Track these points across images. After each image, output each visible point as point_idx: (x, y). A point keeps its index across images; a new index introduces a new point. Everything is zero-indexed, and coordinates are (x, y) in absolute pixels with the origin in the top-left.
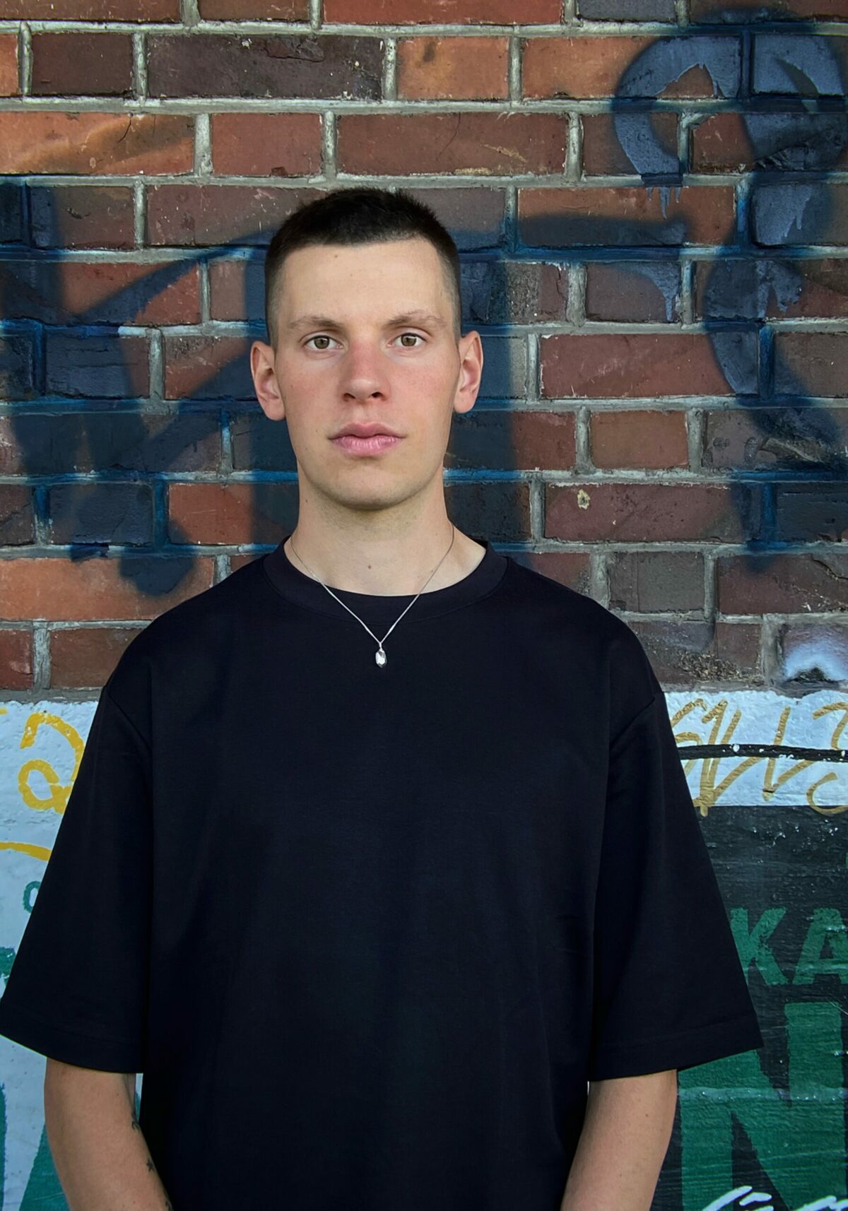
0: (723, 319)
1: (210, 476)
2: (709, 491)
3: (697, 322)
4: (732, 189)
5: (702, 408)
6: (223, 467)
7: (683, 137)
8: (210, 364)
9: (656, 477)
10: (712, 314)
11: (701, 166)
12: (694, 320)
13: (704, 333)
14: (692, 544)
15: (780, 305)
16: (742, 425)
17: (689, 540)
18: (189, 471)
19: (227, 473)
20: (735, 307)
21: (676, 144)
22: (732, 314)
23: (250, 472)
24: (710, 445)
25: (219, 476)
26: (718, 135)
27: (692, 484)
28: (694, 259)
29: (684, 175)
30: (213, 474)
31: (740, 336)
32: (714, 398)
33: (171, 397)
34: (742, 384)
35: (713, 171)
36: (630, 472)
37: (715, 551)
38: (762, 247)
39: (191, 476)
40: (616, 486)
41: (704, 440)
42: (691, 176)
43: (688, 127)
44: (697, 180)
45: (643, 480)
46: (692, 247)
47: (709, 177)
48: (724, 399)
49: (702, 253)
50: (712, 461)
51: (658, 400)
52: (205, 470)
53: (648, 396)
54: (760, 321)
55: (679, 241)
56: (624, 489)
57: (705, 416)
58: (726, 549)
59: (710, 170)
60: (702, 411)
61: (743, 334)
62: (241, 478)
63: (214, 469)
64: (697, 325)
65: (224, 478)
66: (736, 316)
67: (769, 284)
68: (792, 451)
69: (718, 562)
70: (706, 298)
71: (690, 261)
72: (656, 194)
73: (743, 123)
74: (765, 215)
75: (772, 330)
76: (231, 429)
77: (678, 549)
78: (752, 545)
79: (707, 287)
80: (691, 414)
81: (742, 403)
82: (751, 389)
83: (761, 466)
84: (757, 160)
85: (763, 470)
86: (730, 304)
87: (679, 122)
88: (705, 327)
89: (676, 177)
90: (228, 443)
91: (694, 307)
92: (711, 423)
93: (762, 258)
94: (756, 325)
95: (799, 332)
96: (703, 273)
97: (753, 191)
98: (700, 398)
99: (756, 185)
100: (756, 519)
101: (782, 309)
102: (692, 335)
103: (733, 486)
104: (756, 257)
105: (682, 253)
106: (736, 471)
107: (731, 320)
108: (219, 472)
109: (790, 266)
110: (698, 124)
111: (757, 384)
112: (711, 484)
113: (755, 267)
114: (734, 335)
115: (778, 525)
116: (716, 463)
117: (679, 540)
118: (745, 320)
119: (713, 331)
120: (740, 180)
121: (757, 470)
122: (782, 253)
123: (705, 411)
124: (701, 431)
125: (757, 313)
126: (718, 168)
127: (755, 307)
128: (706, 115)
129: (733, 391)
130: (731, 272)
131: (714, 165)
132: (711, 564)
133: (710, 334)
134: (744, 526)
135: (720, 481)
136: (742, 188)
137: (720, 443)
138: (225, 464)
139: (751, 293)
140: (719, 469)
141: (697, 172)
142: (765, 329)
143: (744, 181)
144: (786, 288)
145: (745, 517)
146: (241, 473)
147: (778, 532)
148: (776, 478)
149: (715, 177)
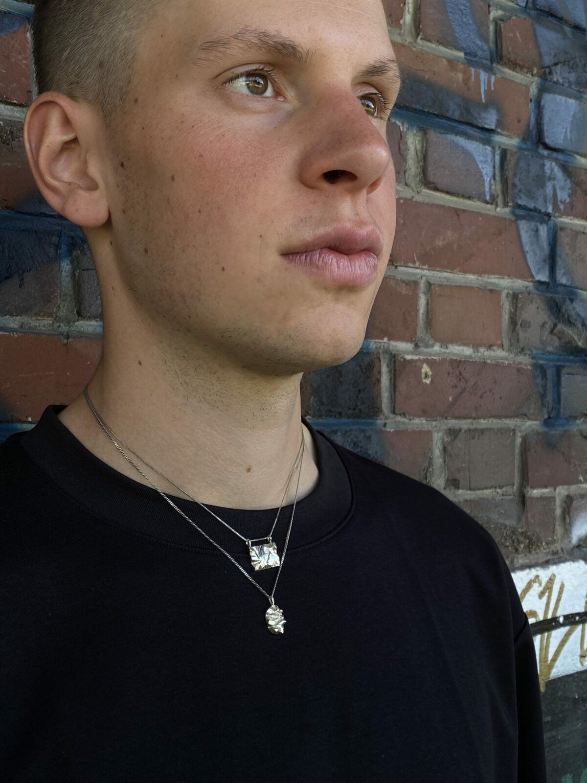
0: (525, 208)
1: (43, 324)
2: (518, 370)
3: (507, 206)
4: (527, 88)
5: (512, 290)
6: (63, 313)
7: (492, 28)
9: (479, 354)
10: (520, 202)
11: (509, 60)
12: (506, 204)
13: (513, 218)
14: (507, 421)
15: (559, 203)
16: (540, 309)
17: (506, 417)
19: (69, 322)
20: (533, 198)
21: (488, 32)
22: (531, 205)
24: (519, 326)
25: (57, 324)
26: (518, 35)
27: (506, 362)
28: (502, 147)
29: (494, 65)
30: (48, 321)
31: (536, 226)
32: (520, 281)
34: (539, 271)
35: (515, 68)
36: (461, 348)
37: (523, 428)
38: (547, 147)
39: (13, 322)
40: (452, 361)
41: (513, 321)
42: (499, 66)
43: (496, 21)
44: (503, 72)
45: (471, 357)
46: (502, 135)
47: (511, 72)
48: (526, 283)
49: (508, 142)
50: (518, 342)
51: (480, 278)
52: (37, 314)
53: (474, 273)
54: (549, 215)
55: (493, 128)
56: (458, 363)
57: (515, 297)
58: (530, 426)
60: (511, 292)
61: (539, 225)
62: (90, 329)
63: (50, 315)
64: (507, 210)
65: (64, 328)
66: (535, 207)
67: (553, 182)
68: (572, 337)
69: (525, 439)
70: (514, 185)
71: (500, 147)
72: (477, 76)
73: (534, 30)
74: (550, 119)
75: (555, 225)
76: (72, 262)
77: (499, 426)
78: (547, 423)
79: (515, 175)
80: (504, 294)
81: (537, 289)
82: (543, 277)
83: (550, 349)
84: (543, 68)
85: (550, 353)
86: (530, 195)
87: (489, 13)
88: (513, 213)
89: (489, 63)
90: (68, 279)
91: (505, 192)
92: (520, 305)
93: (548, 158)
94: (546, 218)
95: (572, 230)
96: (511, 161)
97: (542, 95)
98: (510, 280)
99: (542, 90)
100: (550, 398)
101: (562, 207)
102: (505, 219)
103: (536, 366)
104: (542, 157)
105: (493, 138)
106: (534, 352)
107: (531, 210)
108: (57, 319)
109: (566, 169)
110: (501, 20)
111: (547, 273)
112: (520, 363)
113: (544, 165)
114: (533, 224)
115: (562, 404)
116: (521, 345)
117: (499, 417)
118: (540, 212)
119: (519, 217)
120: (532, 82)
121: (548, 352)
122: (560, 156)
123: (514, 293)
124: (511, 312)
125: (547, 208)
126: (519, 65)
127: (545, 202)
128: (507, 14)
129: (532, 276)
130: (529, 165)
131: (518, 62)
132: (519, 441)
133: (516, 220)
134: (543, 405)
135: (525, 361)
136: (533, 90)
137: (526, 325)
138: (65, 308)
139: (543, 188)
140: (523, 349)
141: (505, 65)
142: (551, 223)
143: (534, 84)
144: (563, 188)
145: (543, 396)
146: (88, 323)
147: (562, 410)
148: (559, 360)
149: (515, 74)
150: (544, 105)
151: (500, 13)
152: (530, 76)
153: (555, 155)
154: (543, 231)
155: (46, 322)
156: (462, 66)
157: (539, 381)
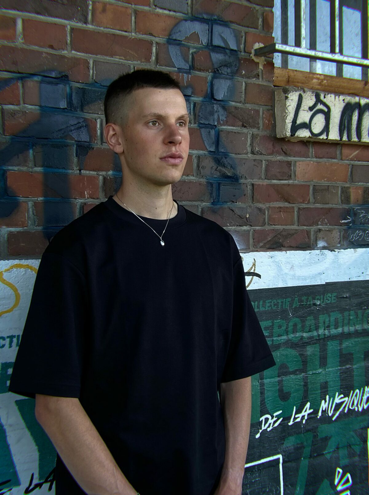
0: (204, 124)
1: (24, 169)
2: (200, 184)
3: (196, 124)
4: (206, 78)
5: (198, 155)
6: (30, 165)
7: (190, 56)
8: (25, 122)
9: (183, 178)
10: (201, 122)
11: (197, 69)
12: (195, 123)
13: (198, 128)
14: (194, 203)
15: (221, 121)
16: (210, 162)
17: (194, 201)
18: (15, 166)
19: (32, 168)
20: (208, 120)
21: (188, 58)
22: (207, 123)
23: (42, 168)
24: (200, 168)
25: (29, 169)
26: (202, 58)
27: (195, 181)
28: (195, 101)
29: (191, 71)
31: (209, 130)
32: (201, 151)
33: (8, 135)
34: (210, 147)
35: (201, 71)
37: (202, 205)
38: (215, 100)
39: (16, 168)
41: (198, 166)
42: (193, 71)
43: (192, 54)
44: (195, 73)
46: (194, 97)
47: (199, 73)
48: (204, 152)
49: (197, 99)
50: (201, 174)
52: (23, 166)
54: (215, 126)
55: (190, 95)
57: (199, 157)
58: (205, 205)
59: (200, 70)
60: (197, 156)
61: (210, 130)
62: (38, 170)
63: (27, 166)
64: (196, 125)
65: (31, 170)
66: (209, 123)
67: (218, 113)
68: (225, 172)
69: (202, 209)
70: (199, 116)
71: (193, 102)
72: (183, 76)
73: (210, 55)
74: (217, 89)
75: (219, 129)
76: (33, 150)
77: (191, 204)
78: (213, 203)
79: (199, 112)
80: (194, 156)
81: (210, 154)
82: (213, 149)
83: (215, 176)
84: (214, 69)
85: (216, 178)
86: (206, 119)
87: (189, 51)
88: (199, 126)
89: (189, 71)
90: (32, 155)
91: (195, 119)
92: (201, 160)
93: (216, 104)
94: (214, 127)
95: (226, 131)
96: (198, 107)
97: (213, 80)
98: (197, 151)
99: (214, 78)
100: (214, 194)
101: (222, 122)
102: (195, 129)
103: (207, 182)
104: (214, 103)
105: (190, 99)
106: (208, 177)
107: (207, 124)
108: (28, 167)
109: (224, 108)
110: (195, 53)
111: (214, 148)
112: (200, 182)
113: (214, 107)
114: (208, 130)
115: (220, 197)
116: (202, 174)
117: (190, 201)
118: (211, 125)
119: (201, 128)
120: (209, 75)
121: (214, 177)
122: (222, 103)
123: (198, 156)
124: (197, 163)
125: (215, 123)
126: (202, 70)
127: (214, 121)
128: (198, 50)
129: (207, 149)
130: (206, 108)
131: (201, 69)
132: (200, 210)
133: (200, 129)
134: (211, 197)
135: (203, 180)
136: (209, 78)
137: (203, 167)
138: (31, 164)
139: (213, 116)
140: (203, 176)
141: (196, 70)
142: (217, 129)
143: (210, 76)
144: (222, 115)
145: (211, 194)
146: (38, 168)
147: (220, 199)
148: (220, 180)
149: (201, 73)
150: (214, 84)
151: (195, 50)
152: (208, 73)
153: (219, 102)
154: (213, 132)
155: (25, 168)
156: (176, 74)
157: (210, 188)
